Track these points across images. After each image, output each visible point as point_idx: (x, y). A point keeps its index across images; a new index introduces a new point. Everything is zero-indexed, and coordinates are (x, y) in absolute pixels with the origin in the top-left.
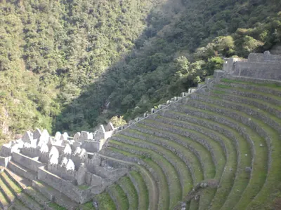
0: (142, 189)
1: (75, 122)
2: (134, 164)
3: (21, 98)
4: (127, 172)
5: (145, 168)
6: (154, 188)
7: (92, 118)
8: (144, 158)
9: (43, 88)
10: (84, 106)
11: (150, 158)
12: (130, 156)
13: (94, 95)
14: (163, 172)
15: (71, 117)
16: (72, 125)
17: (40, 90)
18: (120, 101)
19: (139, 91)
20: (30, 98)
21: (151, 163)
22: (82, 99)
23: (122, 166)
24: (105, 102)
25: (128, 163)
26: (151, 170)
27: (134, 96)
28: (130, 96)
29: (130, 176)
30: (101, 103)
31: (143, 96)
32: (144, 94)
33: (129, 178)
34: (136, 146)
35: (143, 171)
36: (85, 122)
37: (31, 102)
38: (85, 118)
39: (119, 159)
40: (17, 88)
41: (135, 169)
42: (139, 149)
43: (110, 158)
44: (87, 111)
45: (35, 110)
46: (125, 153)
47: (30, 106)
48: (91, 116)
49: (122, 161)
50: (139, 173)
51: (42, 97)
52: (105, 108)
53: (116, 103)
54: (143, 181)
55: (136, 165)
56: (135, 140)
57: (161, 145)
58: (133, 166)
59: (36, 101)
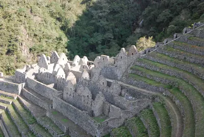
0: (165, 125)
1: (103, 44)
2: (159, 94)
3: (42, 16)
4: (150, 103)
5: (171, 100)
6: (178, 125)
7: (123, 39)
8: (171, 87)
9: (67, 3)
10: (113, 24)
11: (178, 89)
12: (154, 85)
13: (126, 12)
14: (191, 105)
15: (99, 37)
16: (100, 47)
17: (63, 6)
18: (155, 17)
19: (178, 4)
20: (52, 16)
21: (178, 94)
22: (111, 17)
23: (145, 96)
24: (137, 20)
25: (151, 92)
26: (177, 102)
27: (172, 12)
28: (167, 12)
29: (153, 109)
30: (132, 20)
31: (183, 12)
32: (184, 8)
33: (151, 111)
34: (162, 73)
35: (168, 103)
36: (113, 43)
37: (54, 20)
38: (114, 39)
39: (142, 88)
40: (37, 4)
41: (159, 100)
42: (165, 77)
43: (131, 87)
44: (117, 30)
45: (58, 29)
46: (149, 82)
47: (53, 25)
48: (122, 36)
49: (145, 91)
50: (163, 105)
51: (65, 14)
52: (138, 26)
53: (150, 20)
54: (167, 115)
55: (161, 96)
56: (161, 66)
57: (192, 73)
58: (157, 96)
59: (59, 19)
